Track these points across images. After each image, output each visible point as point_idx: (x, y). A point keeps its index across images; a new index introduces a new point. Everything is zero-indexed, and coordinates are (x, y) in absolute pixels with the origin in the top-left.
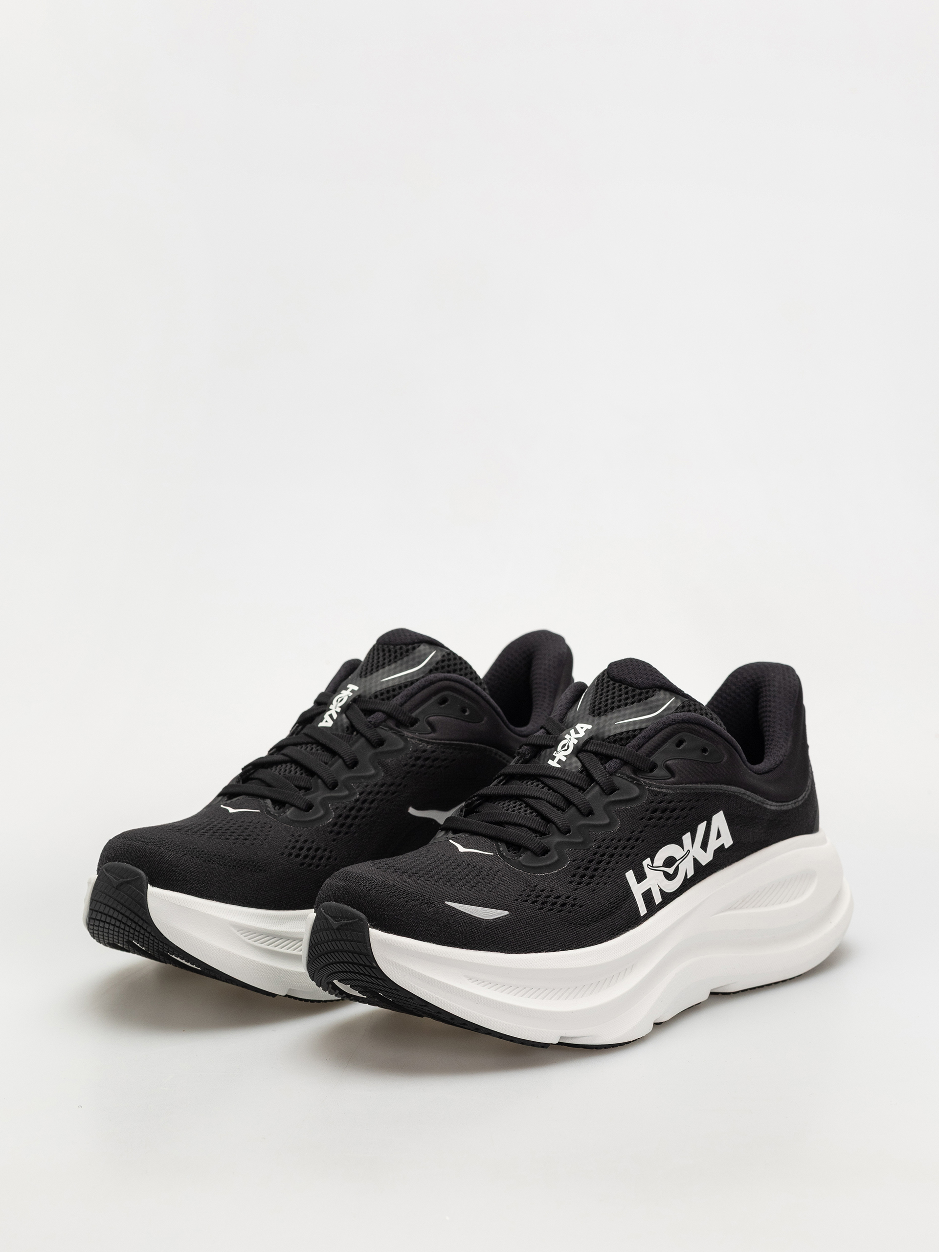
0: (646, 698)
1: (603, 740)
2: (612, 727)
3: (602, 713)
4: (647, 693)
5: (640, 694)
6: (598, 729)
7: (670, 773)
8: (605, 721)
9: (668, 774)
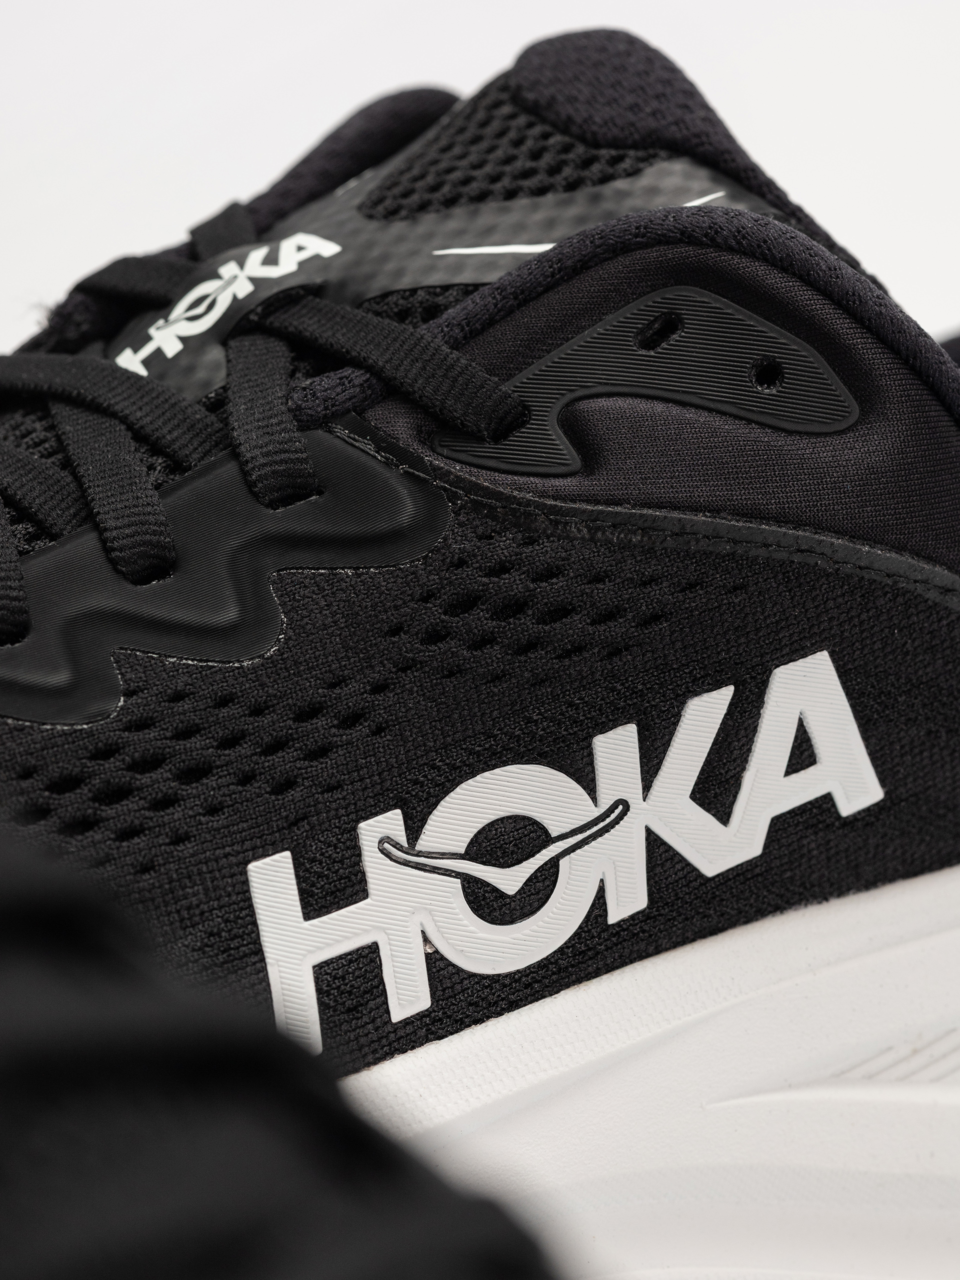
0: (606, 179)
1: (359, 303)
2: (419, 263)
3: (404, 213)
4: (615, 161)
5: (587, 163)
6: (357, 263)
7: (578, 451)
8: (400, 239)
9: (573, 458)
